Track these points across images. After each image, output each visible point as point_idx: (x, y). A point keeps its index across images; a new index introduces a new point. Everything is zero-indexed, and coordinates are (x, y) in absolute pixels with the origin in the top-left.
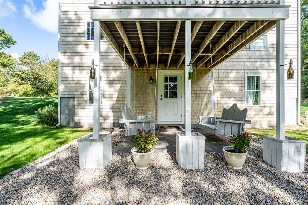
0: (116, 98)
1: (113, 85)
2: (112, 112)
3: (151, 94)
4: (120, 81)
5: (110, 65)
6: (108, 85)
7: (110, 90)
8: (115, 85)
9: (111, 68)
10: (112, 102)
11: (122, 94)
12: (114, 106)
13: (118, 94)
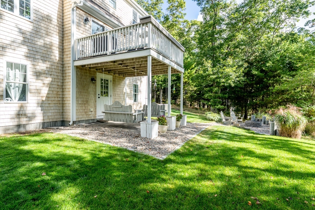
0: (46, 94)
1: (41, 78)
2: (42, 110)
3: (92, 93)
4: (51, 75)
5: (39, 54)
6: (35, 77)
7: (37, 84)
8: (44, 78)
9: (39, 57)
10: (40, 98)
11: (53, 90)
12: (44, 104)
13: (48, 89)
